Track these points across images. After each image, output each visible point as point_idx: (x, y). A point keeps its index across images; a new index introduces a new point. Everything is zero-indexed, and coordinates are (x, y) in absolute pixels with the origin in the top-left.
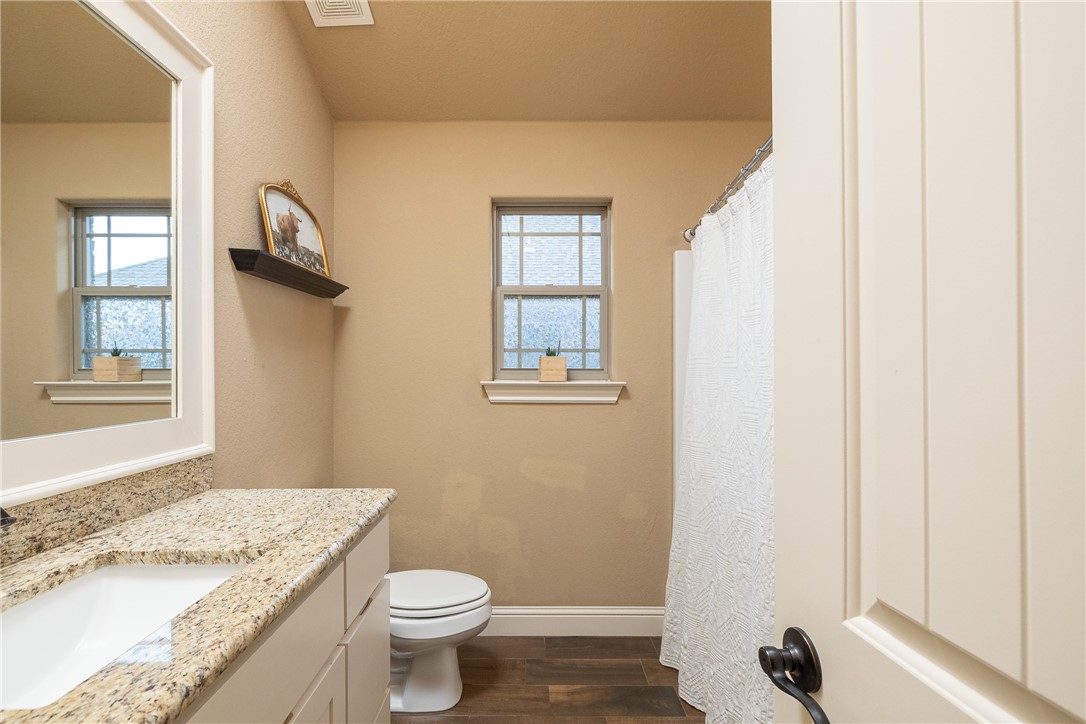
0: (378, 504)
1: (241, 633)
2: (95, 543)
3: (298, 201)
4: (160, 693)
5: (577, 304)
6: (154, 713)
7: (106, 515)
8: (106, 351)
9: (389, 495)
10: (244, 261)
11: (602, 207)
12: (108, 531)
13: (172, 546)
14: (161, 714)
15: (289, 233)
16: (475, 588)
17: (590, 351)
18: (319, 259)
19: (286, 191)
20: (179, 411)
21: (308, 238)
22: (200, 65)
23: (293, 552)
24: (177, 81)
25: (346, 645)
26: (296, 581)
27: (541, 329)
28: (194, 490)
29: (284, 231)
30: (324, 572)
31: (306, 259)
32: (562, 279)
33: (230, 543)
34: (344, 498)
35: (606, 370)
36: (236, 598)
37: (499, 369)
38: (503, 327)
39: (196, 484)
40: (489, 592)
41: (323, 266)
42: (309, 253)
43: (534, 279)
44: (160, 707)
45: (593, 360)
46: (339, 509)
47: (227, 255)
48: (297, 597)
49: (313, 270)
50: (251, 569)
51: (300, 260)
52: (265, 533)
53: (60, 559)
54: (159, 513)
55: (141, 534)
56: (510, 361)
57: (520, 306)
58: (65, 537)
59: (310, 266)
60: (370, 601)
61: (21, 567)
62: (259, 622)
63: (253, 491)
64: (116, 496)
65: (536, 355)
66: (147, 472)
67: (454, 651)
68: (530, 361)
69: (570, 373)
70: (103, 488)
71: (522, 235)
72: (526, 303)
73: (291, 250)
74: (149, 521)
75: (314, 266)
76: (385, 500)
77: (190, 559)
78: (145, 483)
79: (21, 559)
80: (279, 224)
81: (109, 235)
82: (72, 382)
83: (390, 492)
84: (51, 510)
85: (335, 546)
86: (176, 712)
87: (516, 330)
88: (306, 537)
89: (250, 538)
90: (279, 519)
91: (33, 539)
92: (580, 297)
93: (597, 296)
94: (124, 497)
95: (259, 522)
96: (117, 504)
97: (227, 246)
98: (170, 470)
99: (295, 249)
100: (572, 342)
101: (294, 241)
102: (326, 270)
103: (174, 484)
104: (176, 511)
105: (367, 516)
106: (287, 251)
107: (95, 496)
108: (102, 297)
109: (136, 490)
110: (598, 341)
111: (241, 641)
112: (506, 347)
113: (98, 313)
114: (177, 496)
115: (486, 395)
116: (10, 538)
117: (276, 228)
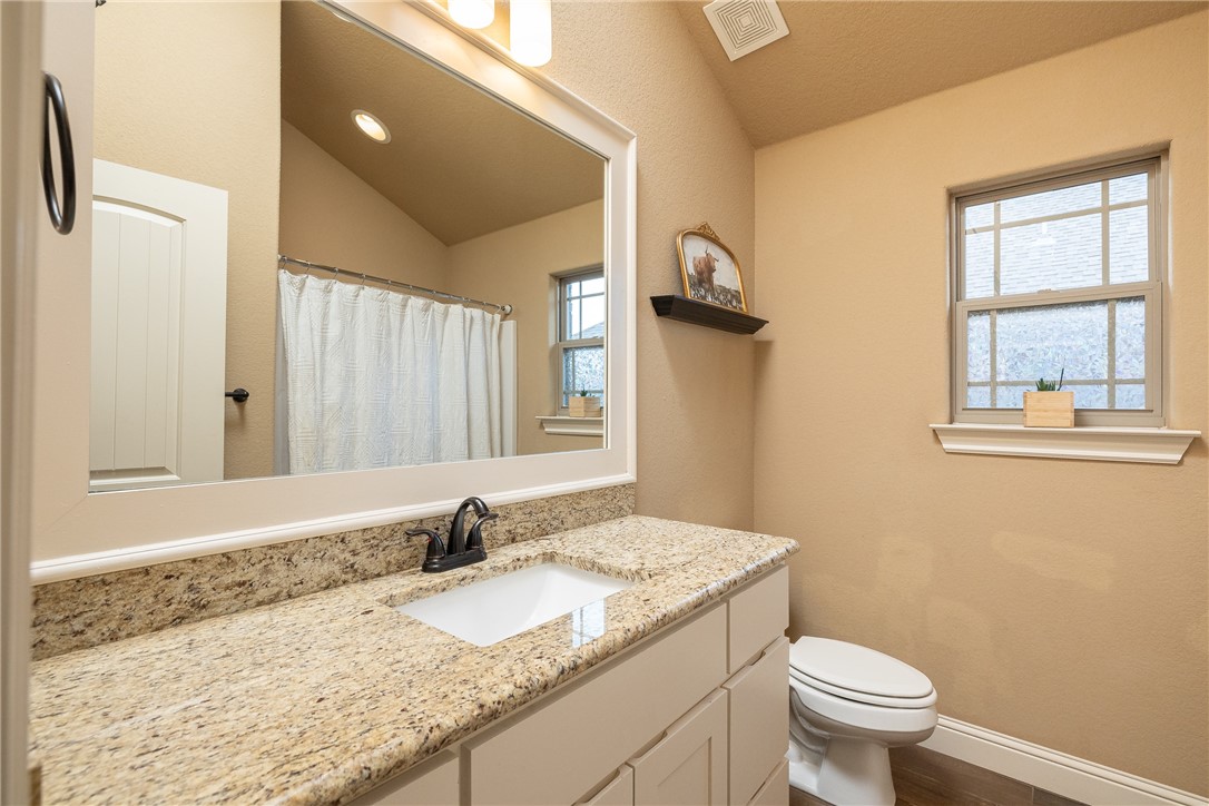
0: (773, 553)
1: (612, 639)
2: (545, 543)
3: (715, 241)
4: (545, 663)
5: (1100, 313)
6: (537, 676)
7: (555, 523)
8: (578, 392)
9: (789, 547)
10: (664, 307)
11: (1150, 159)
12: (556, 536)
13: (589, 555)
14: (542, 679)
15: (705, 274)
16: (916, 683)
17: (1122, 382)
18: (736, 296)
19: (705, 234)
20: (608, 443)
21: (726, 276)
22: (623, 139)
23: (675, 582)
24: (608, 160)
25: (729, 690)
26: (669, 608)
27: (1029, 353)
28: (619, 513)
29: (700, 273)
30: (700, 607)
31: (722, 297)
32: (1081, 278)
33: (629, 561)
34: (741, 541)
35: (1157, 411)
36: (618, 609)
37: (959, 409)
38: (966, 352)
39: (621, 508)
40: (934, 695)
41: (740, 302)
42: (725, 291)
43: (1017, 285)
44: (542, 674)
45: (1131, 397)
46: (731, 551)
47: (649, 303)
48: (668, 625)
49: (729, 308)
50: (636, 588)
51: (716, 299)
52: (659, 560)
53: (521, 550)
54: (591, 528)
55: (574, 542)
56: (977, 398)
57: (993, 325)
58: (528, 534)
59: (726, 305)
60: (762, 654)
61: (502, 550)
62: (629, 634)
63: (664, 521)
64: (561, 508)
65: (1020, 391)
66: (583, 492)
67: (885, 752)
68: (1007, 398)
69: (1080, 417)
70: (553, 501)
71: (997, 228)
72: (1002, 320)
73: (707, 291)
74: (583, 533)
75: (731, 303)
76: (782, 550)
77: (600, 570)
78: (582, 502)
79: (503, 545)
80: (695, 267)
81: (581, 297)
82: (557, 417)
83: (791, 543)
84: (520, 512)
85: (714, 585)
86: (554, 683)
87: (988, 356)
88: (692, 571)
89: (646, 562)
90: (675, 550)
91: (509, 531)
92: (1105, 301)
93: (1140, 298)
94: (567, 510)
95: (659, 550)
96: (563, 515)
97: (648, 297)
98: (600, 493)
99: (711, 289)
100: (1088, 370)
101: (710, 281)
102: (744, 306)
103: (603, 505)
104: (603, 528)
105: (757, 563)
106: (703, 292)
107: (548, 506)
108: (577, 348)
109: (575, 506)
110: (1142, 366)
111: (611, 645)
112: (972, 379)
113: (574, 361)
114: (606, 516)
115: (938, 441)
116: (497, 528)
117: (692, 271)
